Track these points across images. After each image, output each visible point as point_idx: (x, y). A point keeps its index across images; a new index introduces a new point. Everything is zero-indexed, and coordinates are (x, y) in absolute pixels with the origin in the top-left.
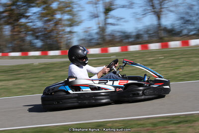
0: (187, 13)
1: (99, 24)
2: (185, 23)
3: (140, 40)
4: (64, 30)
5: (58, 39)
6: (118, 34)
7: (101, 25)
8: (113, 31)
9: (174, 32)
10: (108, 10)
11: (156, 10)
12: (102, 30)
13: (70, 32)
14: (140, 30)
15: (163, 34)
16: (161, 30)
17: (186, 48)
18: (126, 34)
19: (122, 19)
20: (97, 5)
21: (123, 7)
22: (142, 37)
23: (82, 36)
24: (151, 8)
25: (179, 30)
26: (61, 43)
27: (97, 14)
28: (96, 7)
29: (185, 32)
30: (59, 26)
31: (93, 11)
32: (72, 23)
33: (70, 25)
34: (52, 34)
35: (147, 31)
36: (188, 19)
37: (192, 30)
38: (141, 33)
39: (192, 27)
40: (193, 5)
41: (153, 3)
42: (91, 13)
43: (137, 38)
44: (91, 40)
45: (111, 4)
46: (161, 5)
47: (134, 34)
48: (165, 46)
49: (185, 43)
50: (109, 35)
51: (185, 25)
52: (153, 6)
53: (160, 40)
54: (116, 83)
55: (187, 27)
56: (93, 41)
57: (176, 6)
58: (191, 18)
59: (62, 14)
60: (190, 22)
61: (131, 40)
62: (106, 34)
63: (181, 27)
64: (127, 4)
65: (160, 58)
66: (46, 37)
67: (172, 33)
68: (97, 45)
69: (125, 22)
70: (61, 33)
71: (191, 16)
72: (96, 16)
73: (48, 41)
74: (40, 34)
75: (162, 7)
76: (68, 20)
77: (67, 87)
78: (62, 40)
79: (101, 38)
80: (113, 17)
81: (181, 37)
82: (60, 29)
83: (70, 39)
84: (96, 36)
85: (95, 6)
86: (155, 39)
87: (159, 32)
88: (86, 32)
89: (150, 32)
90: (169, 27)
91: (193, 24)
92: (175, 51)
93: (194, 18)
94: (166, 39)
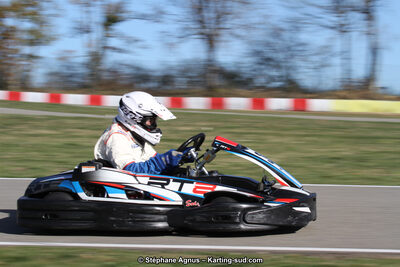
0: (268, 44)
1: (89, 46)
2: (261, 64)
3: (168, 88)
4: (16, 51)
5: (5, 67)
6: (128, 71)
7: (93, 50)
8: (115, 63)
9: (237, 79)
10: (111, 20)
11: (207, 31)
12: (96, 58)
13: (31, 57)
14: (171, 68)
15: (217, 81)
17: (258, 113)
18: (141, 73)
19: (136, 41)
20: (91, 9)
21: (143, 17)
22: (173, 82)
23: (56, 66)
24: (198, 26)
25: (247, 76)
26: (8, 75)
27: (88, 27)
28: (87, 12)
29: (261, 81)
30: (9, 41)
31: (79, 20)
32: (37, 39)
33: (32, 43)
35: (185, 71)
36: (270, 55)
37: (272, 79)
38: (173, 73)
39: (274, 73)
40: (282, 30)
41: (202, 16)
42: (77, 22)
43: (164, 84)
44: (71, 76)
45: (119, 8)
46: (218, 22)
47: (158, 74)
48: (217, 104)
49: (259, 104)
50: (108, 71)
51: (263, 67)
52: (201, 22)
53: (209, 91)
54: (188, 189)
55: (266, 72)
56: (74, 79)
57: (248, 27)
58: (274, 55)
59: (18, 17)
60: (272, 63)
61: (151, 85)
62: (100, 68)
63: (254, 70)
64: (149, 12)
67: (235, 81)
68: (81, 88)
70: (10, 56)
71: (276, 51)
72: (84, 30)
75: (222, 26)
76: (31, 32)
77: (76, 184)
78: (13, 70)
79: (91, 75)
80: (121, 36)
81: (251, 89)
82: (10, 47)
83: (28, 71)
84: (82, 70)
85: (85, 9)
86: (199, 88)
87: (208, 75)
88: (62, 59)
89: (190, 74)
90: (231, 68)
91: (278, 67)
92: (237, 117)
93: (281, 56)
94: (223, 91)
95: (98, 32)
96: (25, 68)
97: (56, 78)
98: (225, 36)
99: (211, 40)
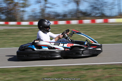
0: (95, 3)
1: (41, 7)
2: (93, 9)
3: (65, 18)
4: (19, 10)
5: (16, 15)
6: (53, 14)
8: (49, 11)
9: (86, 14)
12: (43, 10)
13: (23, 11)
14: (66, 12)
15: (80, 15)
17: (93, 24)
18: (57, 14)
19: (55, 4)
22: (67, 16)
23: (31, 14)
25: (89, 13)
26: (17, 17)
27: (40, 1)
29: (93, 14)
30: (16, 7)
32: (25, 6)
33: (23, 7)
34: (12, 11)
35: (70, 12)
37: (97, 14)
38: (67, 13)
39: (97, 12)
43: (64, 17)
44: (36, 16)
47: (62, 14)
48: (81, 22)
49: (93, 21)
50: (47, 14)
51: (94, 10)
53: (78, 18)
56: (37, 17)
58: (97, 6)
60: (97, 9)
61: (60, 17)
62: (45, 13)
63: (91, 11)
65: (77, 29)
66: (8, 13)
67: (86, 15)
69: (57, 6)
70: (17, 11)
71: (98, 5)
73: (9, 15)
74: (4, 11)
76: (23, 3)
77: (33, 46)
78: (18, 16)
79: (42, 16)
80: (50, 3)
81: (91, 17)
82: (17, 9)
83: (23, 15)
84: (39, 14)
86: (75, 18)
87: (77, 13)
88: (33, 11)
89: (72, 13)
90: (84, 11)
91: (98, 10)
92: (87, 26)
93: (99, 6)
94: (82, 18)
96: (22, 15)
97: (31, 17)
99: (78, 3)
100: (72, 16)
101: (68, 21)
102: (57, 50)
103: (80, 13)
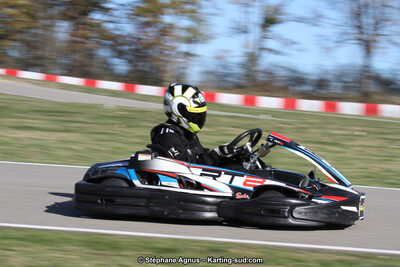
1: (246, 46)
3: (324, 92)
4: (174, 48)
5: (162, 63)
6: (283, 73)
7: (250, 50)
8: (273, 65)
9: (392, 86)
10: (269, 22)
11: (365, 37)
12: (252, 59)
13: (188, 54)
14: (327, 72)
15: (372, 87)
16: (370, 78)
18: (296, 75)
19: (294, 43)
21: (301, 20)
22: (328, 86)
23: (212, 65)
24: (356, 31)
26: (164, 72)
27: (246, 27)
30: (167, 37)
31: (237, 20)
32: (194, 37)
33: (189, 41)
34: (150, 51)
35: (340, 76)
38: (329, 77)
41: (361, 22)
42: (235, 22)
43: (319, 87)
44: (227, 75)
45: (277, 10)
46: (376, 29)
47: (314, 77)
48: (372, 111)
50: (264, 72)
52: (359, 27)
53: (364, 97)
56: (230, 79)
59: (177, 14)
61: (306, 88)
62: (257, 68)
66: (138, 57)
67: (390, 88)
68: (236, 88)
70: (167, 52)
72: (242, 30)
73: (141, 64)
75: (379, 32)
76: (189, 29)
78: (169, 67)
79: (247, 76)
80: (278, 38)
82: (167, 44)
83: (184, 68)
84: (238, 71)
85: (243, 9)
86: (354, 94)
87: (364, 81)
88: (218, 58)
89: (346, 80)
90: (386, 75)
94: (377, 97)
95: (255, 33)
96: (182, 65)
98: (382, 42)
99: (368, 46)
100: (345, 88)
101: (331, 101)
102: (206, 192)
103: (372, 82)
